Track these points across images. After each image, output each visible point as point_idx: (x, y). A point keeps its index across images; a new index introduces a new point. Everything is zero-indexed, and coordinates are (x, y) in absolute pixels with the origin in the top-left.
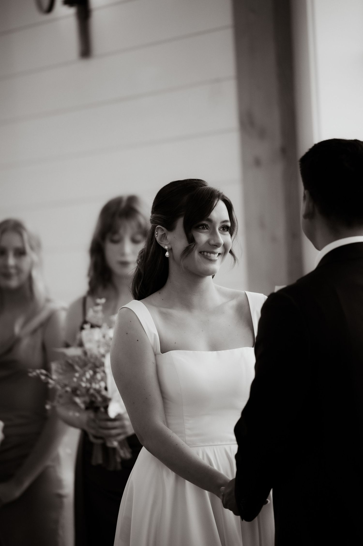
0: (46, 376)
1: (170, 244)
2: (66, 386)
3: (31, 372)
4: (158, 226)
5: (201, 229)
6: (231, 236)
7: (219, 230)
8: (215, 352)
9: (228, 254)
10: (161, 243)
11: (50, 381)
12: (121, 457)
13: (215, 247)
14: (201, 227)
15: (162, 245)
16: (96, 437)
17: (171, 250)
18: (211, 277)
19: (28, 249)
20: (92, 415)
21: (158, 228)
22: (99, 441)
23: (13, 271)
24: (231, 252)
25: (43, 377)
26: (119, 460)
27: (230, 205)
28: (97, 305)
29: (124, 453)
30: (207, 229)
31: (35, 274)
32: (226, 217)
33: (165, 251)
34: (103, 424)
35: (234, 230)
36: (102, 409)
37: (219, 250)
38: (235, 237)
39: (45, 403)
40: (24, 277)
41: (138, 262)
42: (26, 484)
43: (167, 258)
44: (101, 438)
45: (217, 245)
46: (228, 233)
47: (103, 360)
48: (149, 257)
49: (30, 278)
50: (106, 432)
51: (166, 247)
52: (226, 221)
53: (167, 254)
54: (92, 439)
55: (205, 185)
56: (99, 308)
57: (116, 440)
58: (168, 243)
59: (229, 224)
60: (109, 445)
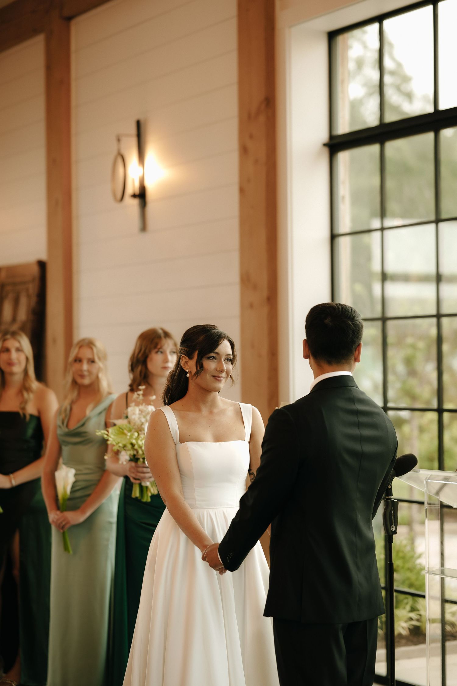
0: (107, 435)
1: (190, 368)
2: (119, 443)
3: (98, 432)
4: (183, 356)
5: (211, 359)
6: (232, 364)
7: (224, 360)
8: (218, 443)
9: (229, 378)
10: (184, 368)
11: (110, 439)
12: (151, 493)
13: (221, 372)
14: (212, 358)
15: (184, 369)
16: (135, 479)
17: (190, 372)
18: (218, 392)
19: (96, 359)
20: (133, 464)
21: (183, 357)
22: (138, 482)
23: (86, 373)
24: (231, 377)
25: (105, 436)
26: (150, 495)
27: (232, 344)
28: (140, 390)
29: (154, 490)
30: (216, 359)
31: (100, 375)
32: (230, 351)
33: (187, 373)
34: (140, 469)
35: (234, 361)
36: (141, 460)
37: (224, 375)
38: (234, 366)
39: (104, 455)
40: (94, 377)
41: (168, 380)
42: (88, 514)
43: (188, 378)
44: (138, 479)
45: (222, 371)
46: (230, 363)
47: (143, 426)
48: (176, 376)
49: (97, 377)
50: (142, 475)
51: (187, 371)
52: (230, 355)
53: (188, 375)
54: (132, 480)
55: (217, 329)
56: (141, 393)
57: (148, 481)
58: (189, 367)
59: (232, 357)
60: (143, 484)
